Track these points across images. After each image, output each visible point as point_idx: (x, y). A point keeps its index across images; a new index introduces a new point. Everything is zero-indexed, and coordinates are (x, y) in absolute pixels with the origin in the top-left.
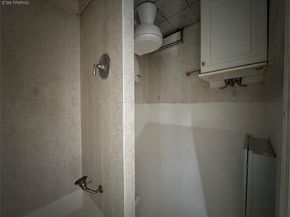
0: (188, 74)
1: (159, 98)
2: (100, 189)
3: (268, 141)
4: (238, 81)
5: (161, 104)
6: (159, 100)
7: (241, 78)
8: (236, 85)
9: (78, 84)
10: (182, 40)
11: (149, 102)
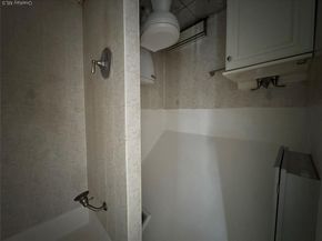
0: (212, 74)
1: (177, 102)
2: (104, 206)
3: (310, 156)
4: (274, 80)
5: (180, 110)
6: (177, 105)
7: (277, 77)
8: (271, 85)
9: (82, 86)
10: (205, 32)
11: (167, 107)
